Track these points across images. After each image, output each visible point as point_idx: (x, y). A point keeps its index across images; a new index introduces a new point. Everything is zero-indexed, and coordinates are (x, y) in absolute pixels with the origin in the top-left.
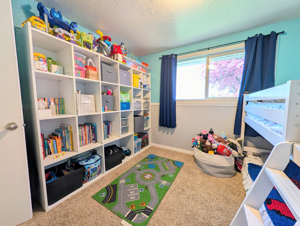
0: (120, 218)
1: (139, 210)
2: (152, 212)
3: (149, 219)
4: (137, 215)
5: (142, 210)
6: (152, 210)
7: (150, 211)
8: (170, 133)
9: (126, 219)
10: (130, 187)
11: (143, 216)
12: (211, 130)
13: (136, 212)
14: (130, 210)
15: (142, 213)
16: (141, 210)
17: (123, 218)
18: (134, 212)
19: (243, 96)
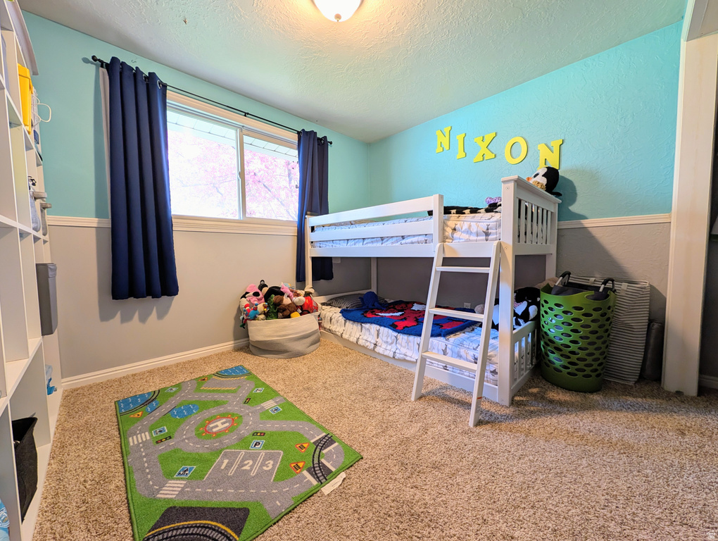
0: (312, 498)
1: (314, 455)
2: (329, 436)
3: (341, 442)
4: (323, 460)
5: (318, 450)
6: (326, 436)
7: (327, 438)
8: (154, 314)
9: (322, 483)
10: (223, 467)
11: (330, 451)
12: (262, 283)
13: (316, 461)
14: (305, 473)
15: (324, 452)
16: (314, 453)
17: (317, 490)
18: (313, 464)
19: (305, 218)
